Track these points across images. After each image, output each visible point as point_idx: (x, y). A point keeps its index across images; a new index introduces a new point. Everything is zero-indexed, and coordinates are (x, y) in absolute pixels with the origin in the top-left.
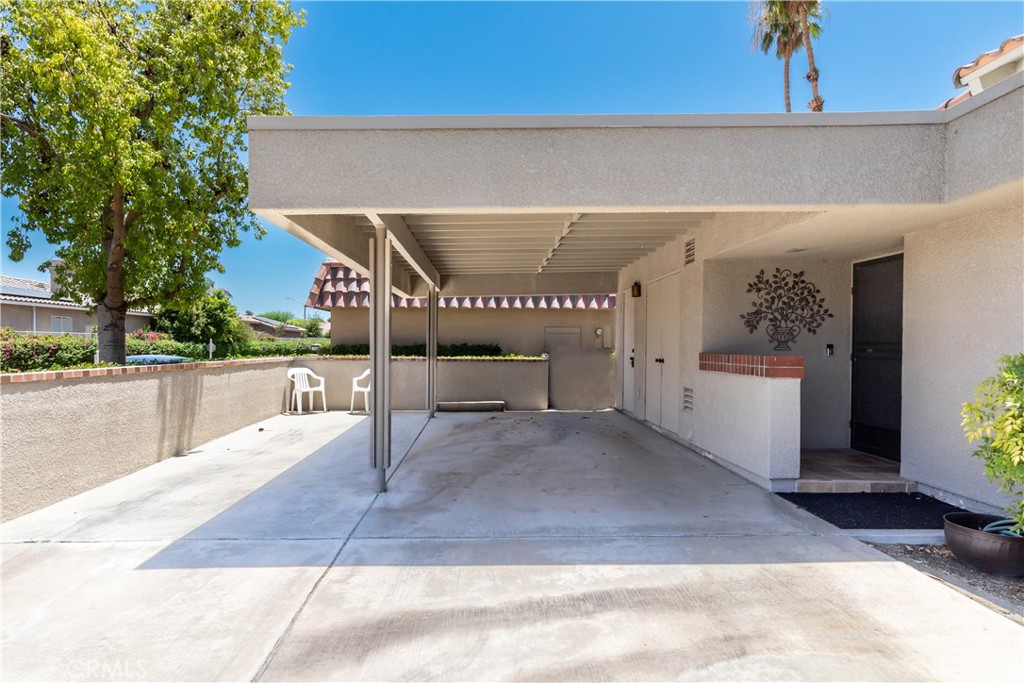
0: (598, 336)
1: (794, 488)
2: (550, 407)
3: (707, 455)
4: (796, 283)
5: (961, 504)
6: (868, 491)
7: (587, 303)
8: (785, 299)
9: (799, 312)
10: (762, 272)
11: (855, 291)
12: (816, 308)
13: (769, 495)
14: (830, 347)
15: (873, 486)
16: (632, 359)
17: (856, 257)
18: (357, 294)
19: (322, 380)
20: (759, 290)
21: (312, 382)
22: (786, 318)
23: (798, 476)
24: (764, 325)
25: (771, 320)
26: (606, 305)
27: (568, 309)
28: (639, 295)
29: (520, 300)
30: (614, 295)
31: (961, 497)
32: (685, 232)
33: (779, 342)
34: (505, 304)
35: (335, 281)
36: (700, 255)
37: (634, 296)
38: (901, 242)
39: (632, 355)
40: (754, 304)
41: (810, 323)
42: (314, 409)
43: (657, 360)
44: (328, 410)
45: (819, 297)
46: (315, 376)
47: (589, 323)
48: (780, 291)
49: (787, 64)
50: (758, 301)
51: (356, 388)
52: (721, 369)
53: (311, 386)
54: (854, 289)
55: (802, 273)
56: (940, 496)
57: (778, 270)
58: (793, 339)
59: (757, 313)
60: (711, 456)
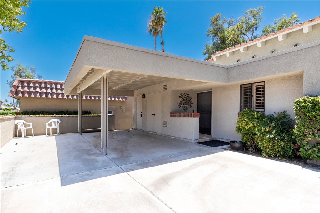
0: (121, 108)
1: (198, 141)
2: (115, 130)
3: (172, 137)
4: (188, 96)
5: (225, 141)
6: (209, 140)
7: (119, 99)
8: (186, 100)
9: (188, 103)
10: (182, 94)
11: (198, 99)
12: (191, 102)
13: (194, 143)
14: (193, 111)
15: (210, 139)
16: (141, 115)
17: (198, 92)
18: (34, 92)
19: (31, 124)
20: (181, 98)
21: (25, 125)
22: (186, 104)
23: (198, 139)
24: (182, 106)
25: (183, 105)
26: (124, 100)
27: (113, 101)
28: (144, 97)
29: (98, 97)
30: (127, 97)
31: (225, 139)
32: (164, 82)
33: (185, 110)
34: (93, 98)
35: (23, 87)
36: (169, 89)
37: (143, 98)
38: (212, 89)
39: (141, 114)
40: (180, 101)
41: (190, 106)
42: (26, 136)
43: (153, 115)
44: (35, 136)
45: (192, 100)
46: (26, 123)
47: (118, 105)
48: (185, 98)
49: (155, 38)
50: (181, 100)
51: (48, 127)
52: (178, 116)
53: (25, 127)
54: (198, 98)
55: (189, 94)
56: (220, 140)
57: (184, 93)
58: (187, 109)
59: (181, 103)
60: (173, 137)
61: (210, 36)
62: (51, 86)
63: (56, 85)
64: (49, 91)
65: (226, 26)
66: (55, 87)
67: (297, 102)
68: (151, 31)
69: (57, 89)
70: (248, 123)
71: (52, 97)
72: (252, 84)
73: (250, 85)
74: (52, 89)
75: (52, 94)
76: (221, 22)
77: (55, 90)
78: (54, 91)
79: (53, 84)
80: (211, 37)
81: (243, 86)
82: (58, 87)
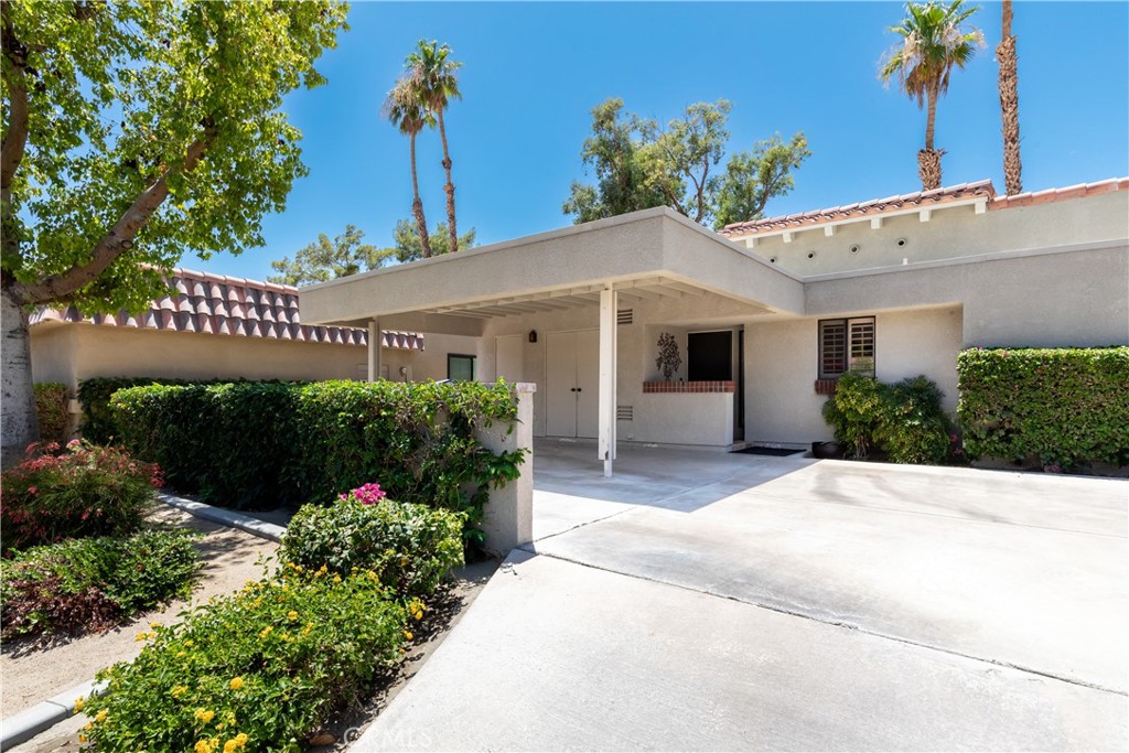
1: (731, 449)
7: (401, 342)
8: (668, 351)
9: (672, 358)
12: (677, 357)
13: (727, 453)
14: (681, 380)
17: (692, 330)
22: (668, 362)
23: (732, 443)
26: (415, 345)
28: (536, 340)
33: (667, 376)
36: (640, 320)
37: (530, 341)
38: (742, 326)
41: (675, 366)
43: (573, 390)
45: (678, 351)
47: (394, 362)
48: (667, 346)
54: (689, 348)
55: (673, 337)
56: (768, 445)
57: (667, 334)
58: (670, 374)
60: (655, 446)
61: (592, 162)
62: (191, 289)
63: (208, 289)
64: (186, 306)
65: (635, 139)
66: (203, 294)
67: (964, 359)
68: (399, 115)
69: (212, 302)
70: (859, 401)
71: (199, 328)
72: (846, 320)
73: (842, 322)
74: (195, 301)
75: (198, 318)
76: (621, 122)
77: (207, 304)
78: (204, 308)
79: (198, 282)
80: (595, 163)
81: (823, 324)
82: (214, 296)
